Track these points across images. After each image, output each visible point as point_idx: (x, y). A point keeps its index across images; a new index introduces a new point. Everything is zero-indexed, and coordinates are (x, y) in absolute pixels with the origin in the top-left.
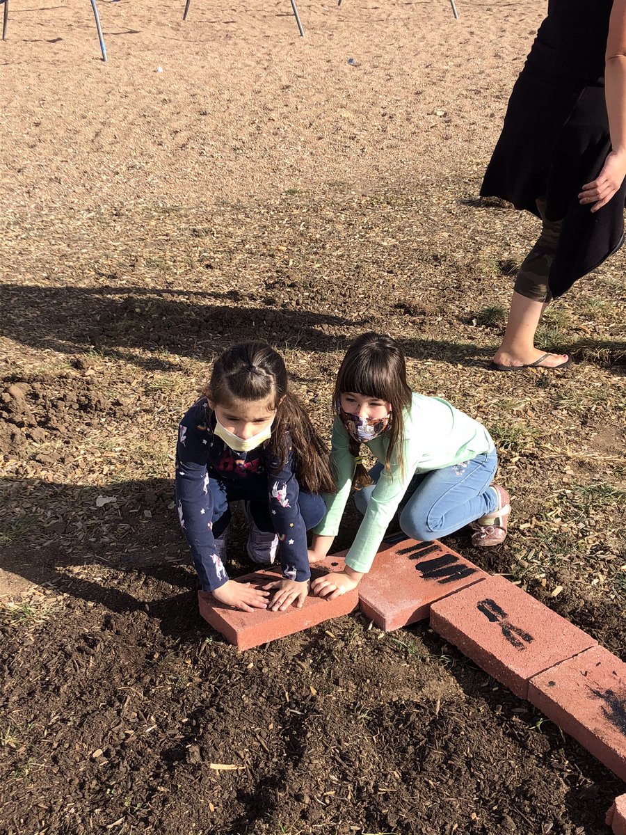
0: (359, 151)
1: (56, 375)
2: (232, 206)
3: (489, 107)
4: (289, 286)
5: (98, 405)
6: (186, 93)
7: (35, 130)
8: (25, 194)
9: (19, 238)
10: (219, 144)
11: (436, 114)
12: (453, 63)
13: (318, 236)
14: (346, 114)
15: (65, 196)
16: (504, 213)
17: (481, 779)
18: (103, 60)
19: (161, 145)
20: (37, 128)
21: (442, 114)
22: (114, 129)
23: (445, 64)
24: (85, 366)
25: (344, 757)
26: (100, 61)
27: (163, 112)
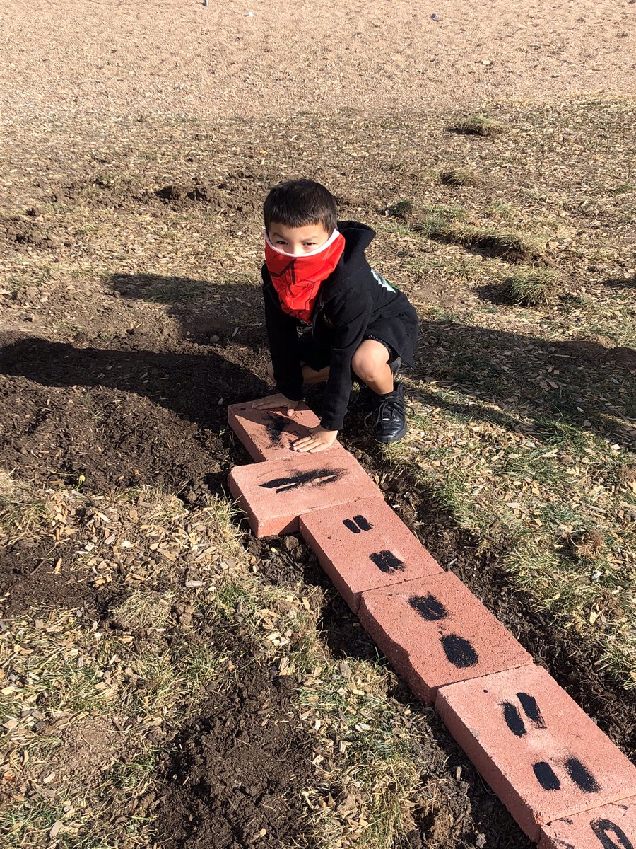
0: (389, 88)
1: (11, 217)
2: (243, 121)
3: (538, 60)
4: (247, 177)
5: (30, 238)
6: (262, 34)
7: (109, 55)
8: (72, 103)
9: (46, 131)
10: (265, 76)
11: (482, 63)
12: (531, 23)
13: (301, 146)
14: (398, 58)
15: (106, 105)
16: (481, 139)
17: (157, 457)
18: (204, 4)
19: (214, 73)
20: (112, 54)
21: (489, 63)
22: (179, 58)
23: (524, 23)
24: (37, 213)
25: (66, 435)
26: (201, 5)
27: (231, 48)
